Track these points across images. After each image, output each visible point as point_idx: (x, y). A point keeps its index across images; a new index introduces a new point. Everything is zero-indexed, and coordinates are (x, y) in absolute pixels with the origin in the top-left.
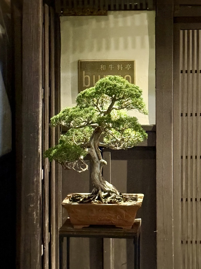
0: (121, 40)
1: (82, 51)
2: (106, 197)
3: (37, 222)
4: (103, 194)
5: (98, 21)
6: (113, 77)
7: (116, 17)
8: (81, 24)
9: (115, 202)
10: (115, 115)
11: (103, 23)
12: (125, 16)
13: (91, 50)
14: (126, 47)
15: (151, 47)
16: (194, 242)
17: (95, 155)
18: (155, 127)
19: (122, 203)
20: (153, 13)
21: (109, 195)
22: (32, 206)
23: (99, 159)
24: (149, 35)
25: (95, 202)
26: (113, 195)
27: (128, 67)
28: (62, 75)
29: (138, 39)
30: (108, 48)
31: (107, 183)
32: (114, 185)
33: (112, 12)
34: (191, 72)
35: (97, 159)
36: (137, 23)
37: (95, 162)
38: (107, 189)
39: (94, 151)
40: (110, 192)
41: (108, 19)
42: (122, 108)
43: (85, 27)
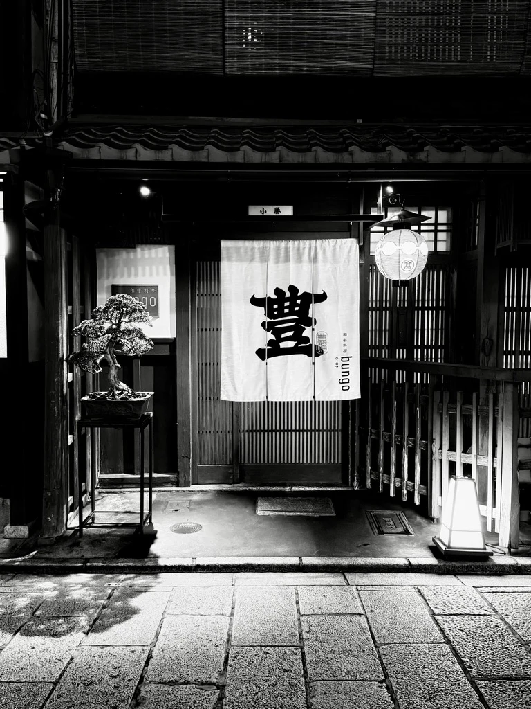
0: (147, 268)
1: (114, 277)
2: (120, 394)
3: (58, 415)
4: (117, 392)
5: (128, 253)
6: (121, 295)
7: (142, 250)
8: (113, 255)
9: (126, 398)
10: (123, 326)
11: (132, 255)
12: (150, 249)
13: (122, 276)
14: (151, 275)
15: (172, 274)
16: (208, 432)
17: (111, 360)
18: (175, 339)
19: (133, 399)
20: (172, 247)
21: (122, 393)
22: (53, 401)
23: (115, 363)
24: (170, 265)
25: (109, 399)
26: (125, 393)
27: (153, 290)
28: (99, 296)
29: (161, 268)
30: (136, 275)
31: (121, 382)
32: (127, 384)
33: (140, 246)
34: (206, 295)
35: (112, 363)
36: (160, 255)
37: (111, 365)
38: (121, 388)
39: (109, 356)
40: (123, 390)
41: (136, 251)
42: (131, 321)
43: (117, 258)
